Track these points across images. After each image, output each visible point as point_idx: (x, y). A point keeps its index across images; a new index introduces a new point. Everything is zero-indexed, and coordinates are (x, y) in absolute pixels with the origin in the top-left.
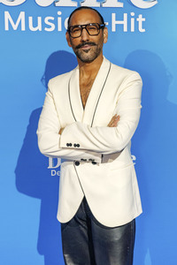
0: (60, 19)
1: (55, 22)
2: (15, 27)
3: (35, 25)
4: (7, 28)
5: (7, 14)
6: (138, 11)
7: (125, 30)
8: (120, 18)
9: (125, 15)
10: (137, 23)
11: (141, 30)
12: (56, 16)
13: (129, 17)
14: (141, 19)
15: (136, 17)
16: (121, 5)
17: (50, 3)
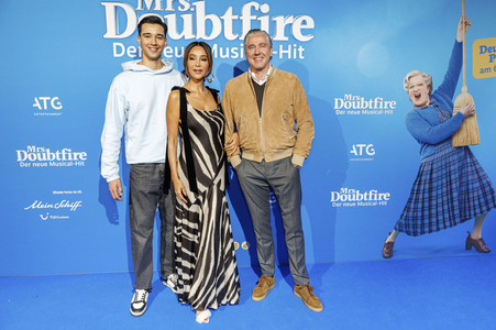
0: (242, 49)
1: (239, 52)
3: (224, 54)
6: (300, 43)
8: (285, 48)
10: (298, 52)
12: (239, 47)
13: (293, 48)
14: (301, 49)
15: (298, 48)
16: (286, 39)
17: (234, 37)
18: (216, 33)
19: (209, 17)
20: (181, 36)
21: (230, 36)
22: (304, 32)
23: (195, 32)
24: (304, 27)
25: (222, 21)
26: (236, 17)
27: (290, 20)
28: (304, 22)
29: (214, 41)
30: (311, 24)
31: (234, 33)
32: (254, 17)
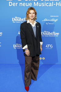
2: (36, 5)
4: (34, 6)
5: (34, 3)
7: (59, 6)
9: (59, 2)
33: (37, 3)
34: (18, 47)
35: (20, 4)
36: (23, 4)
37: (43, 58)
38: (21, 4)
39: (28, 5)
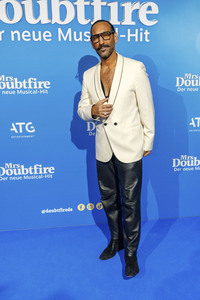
2: (65, 39)
3: (78, 37)
4: (60, 40)
5: (60, 30)
6: (145, 27)
7: (137, 40)
8: (133, 32)
9: (137, 30)
11: (147, 40)
13: (139, 32)
15: (144, 31)
16: (134, 23)
17: (87, 22)
18: (69, 18)
19: (62, 3)
20: (37, 21)
21: (82, 21)
22: (150, 17)
23: (50, 17)
24: (149, 12)
25: (75, 7)
26: (88, 3)
27: (137, 6)
28: (149, 8)
29: (68, 26)
30: (155, 10)
31: (86, 18)
32: (104, 4)
33: (70, 30)
34: (13, 176)
35: (13, 33)
36: (23, 36)
37: (98, 204)
38: (16, 35)
39: (40, 38)
